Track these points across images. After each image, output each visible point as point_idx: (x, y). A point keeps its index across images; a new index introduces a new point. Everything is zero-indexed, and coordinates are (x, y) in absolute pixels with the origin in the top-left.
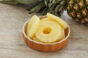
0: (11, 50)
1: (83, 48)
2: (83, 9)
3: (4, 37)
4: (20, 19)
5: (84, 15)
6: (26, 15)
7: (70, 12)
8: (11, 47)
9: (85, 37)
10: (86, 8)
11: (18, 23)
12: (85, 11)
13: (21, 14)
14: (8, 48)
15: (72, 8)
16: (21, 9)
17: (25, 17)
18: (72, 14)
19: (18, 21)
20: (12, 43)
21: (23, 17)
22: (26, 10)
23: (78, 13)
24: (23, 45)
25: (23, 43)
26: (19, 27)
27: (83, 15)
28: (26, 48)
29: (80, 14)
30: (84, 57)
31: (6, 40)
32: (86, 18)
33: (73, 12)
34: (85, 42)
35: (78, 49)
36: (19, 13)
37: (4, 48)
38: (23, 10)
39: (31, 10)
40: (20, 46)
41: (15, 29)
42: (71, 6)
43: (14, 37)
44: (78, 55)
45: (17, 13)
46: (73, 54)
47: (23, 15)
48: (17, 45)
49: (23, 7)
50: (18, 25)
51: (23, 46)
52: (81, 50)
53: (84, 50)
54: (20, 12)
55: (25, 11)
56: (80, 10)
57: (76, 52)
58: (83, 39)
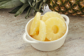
0: (13, 55)
1: (74, 38)
2: (66, 3)
3: (1, 44)
4: (8, 23)
5: (68, 8)
6: (11, 18)
7: (53, 7)
8: (12, 53)
9: (72, 27)
10: (69, 1)
11: (8, 28)
12: (69, 5)
13: (6, 19)
14: (9, 54)
15: (55, 4)
16: (4, 13)
17: (11, 20)
18: (56, 9)
19: (7, 25)
20: (11, 48)
21: (10, 21)
22: (9, 13)
23: (62, 7)
24: (21, 47)
25: (20, 45)
26: (11, 32)
27: (66, 8)
28: (25, 50)
29: (64, 8)
30: (77, 45)
31: (4, 47)
32: (69, 11)
33: (57, 7)
34: (73, 32)
35: (70, 39)
36: (4, 18)
37: (6, 55)
38: (7, 14)
39: (16, 13)
40: (19, 50)
41: (7, 34)
42: (54, 2)
43: (10, 42)
44: (73, 45)
45: (3, 18)
46: (68, 45)
47: (9, 19)
48: (17, 49)
49: (5, 11)
50: (9, 29)
51: (22, 49)
52: (73, 40)
53: (75, 39)
54: (4, 16)
55: (9, 15)
56: (63, 4)
57: (70, 43)
58: (71, 29)
